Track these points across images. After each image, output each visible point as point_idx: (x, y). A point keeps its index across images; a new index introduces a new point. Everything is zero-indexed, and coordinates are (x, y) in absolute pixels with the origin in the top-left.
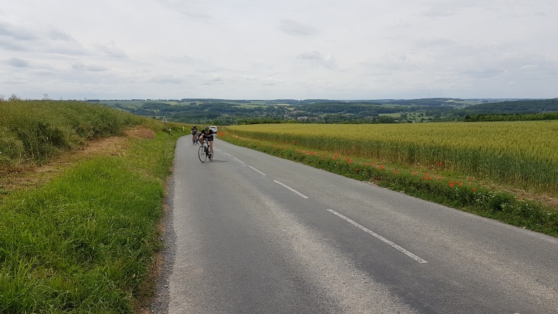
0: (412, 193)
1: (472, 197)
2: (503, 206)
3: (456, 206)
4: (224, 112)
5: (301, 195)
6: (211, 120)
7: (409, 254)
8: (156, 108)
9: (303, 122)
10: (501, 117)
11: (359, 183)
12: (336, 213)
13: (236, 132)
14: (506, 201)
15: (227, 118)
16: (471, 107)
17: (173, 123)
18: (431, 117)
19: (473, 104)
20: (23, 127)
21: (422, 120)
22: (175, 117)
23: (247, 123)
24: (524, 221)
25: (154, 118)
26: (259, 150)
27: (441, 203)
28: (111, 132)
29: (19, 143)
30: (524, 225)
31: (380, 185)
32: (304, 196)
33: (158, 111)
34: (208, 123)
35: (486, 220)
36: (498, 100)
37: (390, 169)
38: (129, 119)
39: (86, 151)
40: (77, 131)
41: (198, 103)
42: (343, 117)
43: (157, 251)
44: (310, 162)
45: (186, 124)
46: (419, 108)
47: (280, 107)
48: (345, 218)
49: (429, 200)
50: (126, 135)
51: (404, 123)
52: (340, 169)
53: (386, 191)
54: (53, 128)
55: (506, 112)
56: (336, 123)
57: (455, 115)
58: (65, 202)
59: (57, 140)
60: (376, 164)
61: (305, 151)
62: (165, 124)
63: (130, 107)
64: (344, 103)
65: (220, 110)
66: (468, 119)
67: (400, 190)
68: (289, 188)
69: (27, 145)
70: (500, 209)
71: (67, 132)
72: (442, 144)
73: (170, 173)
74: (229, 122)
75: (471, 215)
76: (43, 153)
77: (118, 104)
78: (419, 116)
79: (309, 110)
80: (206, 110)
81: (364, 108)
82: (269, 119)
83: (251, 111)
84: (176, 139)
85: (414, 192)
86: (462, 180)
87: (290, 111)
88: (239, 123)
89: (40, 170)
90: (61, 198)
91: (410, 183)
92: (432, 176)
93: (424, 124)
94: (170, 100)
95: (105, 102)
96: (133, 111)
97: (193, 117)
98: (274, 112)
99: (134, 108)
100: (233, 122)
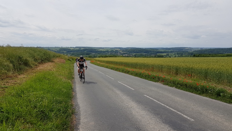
0: (179, 88)
2: (221, 94)
3: (200, 94)
4: (93, 52)
5: (131, 88)
6: (87, 56)
8: (65, 50)
9: (126, 57)
10: (208, 55)
11: (154, 83)
12: (148, 97)
13: (99, 61)
14: (223, 92)
16: (195, 51)
17: (71, 57)
18: (179, 55)
19: (197, 50)
20: (12, 58)
21: (175, 57)
22: (73, 54)
23: (102, 57)
25: (64, 54)
26: (109, 68)
27: (192, 92)
28: (48, 60)
29: (11, 65)
31: (164, 84)
33: (66, 52)
35: (214, 100)
36: (206, 48)
37: (168, 77)
38: (55, 55)
39: (38, 69)
40: (34, 60)
41: (82, 49)
42: (142, 55)
44: (132, 74)
46: (174, 51)
47: (116, 50)
48: (152, 99)
49: (187, 91)
50: (54, 62)
51: (168, 57)
52: (146, 77)
53: (167, 87)
54: (24, 58)
55: (210, 53)
56: (140, 57)
57: (189, 54)
59: (26, 64)
60: (162, 75)
61: (129, 69)
62: (69, 57)
63: (54, 50)
64: (143, 49)
65: (91, 51)
66: (194, 56)
67: (173, 86)
68: (125, 85)
69: (14, 65)
71: (30, 60)
74: (95, 56)
75: (207, 98)
76: (20, 69)
77: (49, 49)
78: (174, 55)
79: (128, 52)
80: (85, 52)
81: (151, 51)
82: (111, 55)
83: (104, 52)
84: (73, 63)
87: (120, 52)
88: (99, 57)
89: (20, 77)
91: (178, 84)
94: (70, 47)
95: (44, 48)
96: (55, 52)
97: (80, 54)
98: (114, 52)
99: (56, 50)
100: (97, 56)
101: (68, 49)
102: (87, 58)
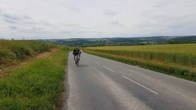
0: (152, 70)
1: (174, 71)
2: (185, 73)
3: (168, 74)
4: (85, 43)
5: (113, 71)
6: (80, 46)
7: (152, 91)
8: (61, 42)
9: (112, 45)
10: (183, 42)
11: (133, 66)
12: (125, 77)
13: (89, 50)
14: (186, 72)
15: (86, 45)
16: (172, 39)
17: (67, 47)
18: (158, 43)
19: (173, 38)
20: (16, 49)
21: (155, 44)
22: (68, 45)
23: (93, 46)
24: (192, 79)
25: (60, 45)
26: (97, 56)
27: (162, 73)
28: (46, 51)
29: (15, 55)
30: (193, 80)
31: (140, 67)
32: (114, 72)
33: (62, 43)
34: (79, 46)
35: (179, 78)
36: (181, 36)
37: (144, 61)
38: (52, 46)
39: (37, 57)
40: (34, 50)
41: (75, 40)
42: (126, 44)
43: (63, 91)
44: (115, 60)
45: (72, 47)
46: (154, 40)
47: (104, 41)
48: (128, 79)
49: (158, 72)
50: (51, 51)
51: (148, 45)
52: (126, 61)
53: (143, 69)
54: (26, 49)
55: (185, 40)
56: (124, 45)
57: (166, 42)
58: (31, 74)
59: (27, 53)
60: (139, 60)
61: (113, 56)
62: (64, 47)
63: (52, 42)
64: (127, 39)
65: (83, 42)
66: (171, 43)
67: (147, 69)
68: (108, 69)
69: (17, 55)
70: (184, 75)
71: (31, 51)
72: (162, 52)
73: (67, 64)
74: (86, 46)
75: (174, 77)
76: (23, 58)
77: (48, 41)
78: (154, 43)
79: (114, 41)
80: (78, 42)
81: (134, 40)
82: (100, 45)
83: (94, 42)
84: (68, 52)
85: (153, 69)
86: (170, 65)
87: (108, 42)
88: (90, 46)
89: (22, 64)
90: (30, 73)
91: (151, 66)
92: (159, 64)
93: (155, 45)
94: (66, 39)
95: (44, 40)
96: (53, 43)
97: (74, 45)
98: (102, 42)
99: (54, 42)
100: (88, 46)
101: (63, 40)
102: (80, 48)
